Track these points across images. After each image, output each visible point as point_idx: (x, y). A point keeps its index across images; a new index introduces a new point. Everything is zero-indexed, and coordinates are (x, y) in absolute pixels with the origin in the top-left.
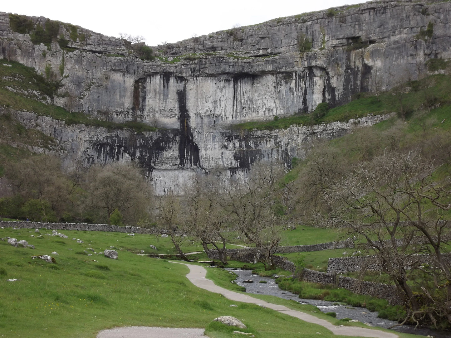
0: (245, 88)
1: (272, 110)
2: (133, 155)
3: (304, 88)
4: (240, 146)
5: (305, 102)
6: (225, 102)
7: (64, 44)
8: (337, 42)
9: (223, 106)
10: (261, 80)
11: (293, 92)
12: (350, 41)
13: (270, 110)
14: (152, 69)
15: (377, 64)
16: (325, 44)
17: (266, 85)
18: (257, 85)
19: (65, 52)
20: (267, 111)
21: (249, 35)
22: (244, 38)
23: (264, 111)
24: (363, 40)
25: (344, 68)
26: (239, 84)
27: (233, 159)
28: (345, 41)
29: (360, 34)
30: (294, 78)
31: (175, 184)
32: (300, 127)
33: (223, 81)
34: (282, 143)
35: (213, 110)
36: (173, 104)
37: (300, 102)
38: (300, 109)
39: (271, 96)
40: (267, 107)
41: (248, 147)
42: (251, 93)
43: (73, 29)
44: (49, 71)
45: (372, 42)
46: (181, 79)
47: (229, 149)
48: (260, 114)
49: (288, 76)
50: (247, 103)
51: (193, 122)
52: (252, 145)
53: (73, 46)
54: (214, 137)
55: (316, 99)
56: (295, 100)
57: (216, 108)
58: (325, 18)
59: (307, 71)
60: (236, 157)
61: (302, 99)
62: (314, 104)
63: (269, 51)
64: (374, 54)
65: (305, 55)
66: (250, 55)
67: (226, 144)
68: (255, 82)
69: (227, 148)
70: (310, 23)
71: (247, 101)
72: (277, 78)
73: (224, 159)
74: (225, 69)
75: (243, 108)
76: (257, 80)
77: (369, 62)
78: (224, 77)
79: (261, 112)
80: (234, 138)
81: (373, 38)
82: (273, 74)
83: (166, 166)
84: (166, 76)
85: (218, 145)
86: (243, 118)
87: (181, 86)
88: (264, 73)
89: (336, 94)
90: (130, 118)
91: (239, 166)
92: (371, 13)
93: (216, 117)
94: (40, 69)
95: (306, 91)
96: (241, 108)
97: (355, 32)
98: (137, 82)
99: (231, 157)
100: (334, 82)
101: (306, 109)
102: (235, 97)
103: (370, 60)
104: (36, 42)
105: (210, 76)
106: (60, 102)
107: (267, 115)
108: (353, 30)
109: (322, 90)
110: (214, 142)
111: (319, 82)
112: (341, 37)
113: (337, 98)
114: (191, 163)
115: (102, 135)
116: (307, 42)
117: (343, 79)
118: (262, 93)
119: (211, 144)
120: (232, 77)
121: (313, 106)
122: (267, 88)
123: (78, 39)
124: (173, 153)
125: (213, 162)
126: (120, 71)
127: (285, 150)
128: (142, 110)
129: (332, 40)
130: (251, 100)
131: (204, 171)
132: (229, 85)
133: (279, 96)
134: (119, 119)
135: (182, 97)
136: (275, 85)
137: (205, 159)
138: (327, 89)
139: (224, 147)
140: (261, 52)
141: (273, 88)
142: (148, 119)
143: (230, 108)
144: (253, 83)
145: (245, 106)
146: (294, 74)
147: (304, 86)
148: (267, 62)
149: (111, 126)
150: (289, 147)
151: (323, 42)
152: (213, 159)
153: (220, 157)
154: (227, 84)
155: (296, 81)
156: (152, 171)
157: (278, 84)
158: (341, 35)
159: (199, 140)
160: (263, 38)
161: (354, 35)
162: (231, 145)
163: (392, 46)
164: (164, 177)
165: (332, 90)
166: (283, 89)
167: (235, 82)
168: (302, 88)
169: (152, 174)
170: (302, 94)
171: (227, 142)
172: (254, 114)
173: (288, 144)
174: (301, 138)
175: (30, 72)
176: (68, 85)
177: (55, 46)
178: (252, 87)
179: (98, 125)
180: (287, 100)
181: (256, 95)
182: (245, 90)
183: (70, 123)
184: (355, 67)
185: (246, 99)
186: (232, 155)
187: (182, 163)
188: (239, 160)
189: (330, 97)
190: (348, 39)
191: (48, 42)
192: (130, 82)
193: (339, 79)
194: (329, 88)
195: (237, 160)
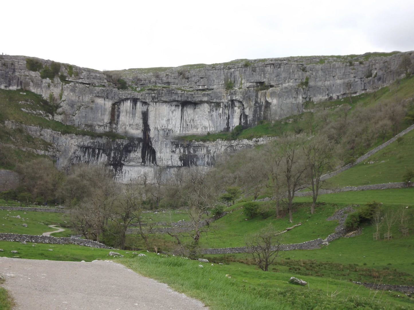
0: (189, 111)
1: (207, 128)
2: (109, 155)
3: (228, 114)
4: (184, 151)
5: (228, 124)
6: (175, 121)
7: (63, 79)
8: (250, 84)
9: (174, 123)
10: (200, 106)
11: (220, 116)
12: (258, 84)
13: (206, 128)
14: (124, 96)
15: (274, 101)
16: (242, 85)
17: (203, 110)
18: (197, 110)
19: (64, 84)
20: (203, 128)
21: (193, 75)
22: (189, 77)
23: (202, 128)
24: (266, 85)
25: (254, 103)
26: (185, 108)
27: (178, 160)
28: (255, 84)
29: (265, 80)
30: (222, 106)
31: (138, 176)
32: (223, 141)
33: (174, 106)
34: (211, 151)
35: (166, 126)
36: (138, 120)
37: (224, 124)
38: (225, 128)
39: (207, 118)
40: (204, 125)
41: (189, 152)
42: (193, 115)
43: (70, 68)
44: (52, 97)
45: (272, 86)
46: (145, 103)
47: (176, 153)
48: (199, 130)
49: (218, 105)
50: (190, 122)
51: (152, 134)
52: (192, 152)
53: (70, 80)
54: (166, 145)
55: (235, 122)
56: (222, 122)
57: (169, 125)
58: (243, 68)
59: (230, 103)
60: (181, 159)
61: (226, 122)
62: (233, 126)
63: (206, 87)
64: (272, 95)
65: (229, 92)
66: (193, 89)
67: (174, 149)
68: (196, 107)
69: (175, 153)
70: (233, 70)
71: (191, 121)
72: (210, 106)
73: (173, 160)
74: (175, 98)
75: (188, 125)
76: (197, 106)
77: (269, 100)
78: (175, 103)
79: (199, 129)
80: (180, 146)
81: (272, 84)
82: (208, 103)
83: (132, 163)
84: (135, 101)
85: (169, 150)
86: (187, 132)
87: (145, 108)
88: (202, 102)
89: (248, 119)
90: (108, 129)
91: (182, 165)
92: (272, 67)
93: (169, 130)
94: (45, 96)
95: (229, 116)
96: (186, 125)
97: (261, 78)
98: (114, 105)
99: (178, 159)
100: (247, 112)
101: (228, 128)
102: (182, 117)
103: (270, 99)
104: (43, 77)
105: (165, 102)
106: (58, 118)
107: (204, 130)
108: (260, 77)
109: (239, 116)
110: (166, 148)
111: (237, 111)
112: (252, 81)
113: (248, 123)
114: (150, 162)
115: (87, 141)
116: (231, 83)
117: (253, 110)
118: (201, 116)
119: (164, 150)
120: (180, 104)
121: (233, 127)
122: (204, 112)
123: (73, 75)
124: (137, 154)
125: (165, 162)
126: (102, 97)
127: (212, 156)
128: (117, 124)
129: (247, 82)
130: (193, 120)
131: (159, 167)
132: (178, 109)
133: (212, 118)
134: (100, 130)
135: (145, 116)
136: (209, 110)
137: (160, 160)
138: (242, 116)
139: (173, 152)
140: (201, 88)
141: (208, 112)
142: (120, 130)
143: (178, 125)
144: (195, 108)
145: (188, 124)
146: (222, 104)
147: (228, 113)
148: (204, 95)
149: (93, 135)
150: (215, 154)
151: (241, 84)
152: (165, 160)
153: (170, 158)
154: (177, 108)
155: (223, 109)
156: (122, 167)
157: (211, 110)
158: (252, 80)
159: (156, 146)
160: (202, 78)
161: (260, 81)
162: (178, 150)
163: (284, 90)
164: (131, 171)
165: (246, 117)
166: (214, 113)
167: (183, 107)
168: (226, 114)
169: (122, 168)
170: (227, 118)
171: (175, 148)
172: (195, 130)
173: (215, 152)
174: (223, 148)
175: (38, 98)
176: (64, 106)
177: (57, 80)
178: (194, 111)
179: (84, 134)
180: (217, 121)
181: (197, 116)
182: (189, 113)
183: (64, 133)
184: (261, 103)
185: (190, 119)
186: (178, 157)
187: (144, 161)
188: (182, 161)
189: (244, 121)
190: (257, 83)
191: (52, 77)
192: (109, 104)
193: (250, 110)
194: (244, 116)
195: (181, 161)
